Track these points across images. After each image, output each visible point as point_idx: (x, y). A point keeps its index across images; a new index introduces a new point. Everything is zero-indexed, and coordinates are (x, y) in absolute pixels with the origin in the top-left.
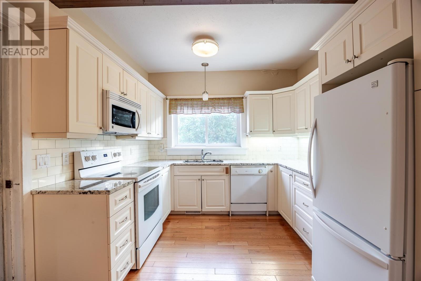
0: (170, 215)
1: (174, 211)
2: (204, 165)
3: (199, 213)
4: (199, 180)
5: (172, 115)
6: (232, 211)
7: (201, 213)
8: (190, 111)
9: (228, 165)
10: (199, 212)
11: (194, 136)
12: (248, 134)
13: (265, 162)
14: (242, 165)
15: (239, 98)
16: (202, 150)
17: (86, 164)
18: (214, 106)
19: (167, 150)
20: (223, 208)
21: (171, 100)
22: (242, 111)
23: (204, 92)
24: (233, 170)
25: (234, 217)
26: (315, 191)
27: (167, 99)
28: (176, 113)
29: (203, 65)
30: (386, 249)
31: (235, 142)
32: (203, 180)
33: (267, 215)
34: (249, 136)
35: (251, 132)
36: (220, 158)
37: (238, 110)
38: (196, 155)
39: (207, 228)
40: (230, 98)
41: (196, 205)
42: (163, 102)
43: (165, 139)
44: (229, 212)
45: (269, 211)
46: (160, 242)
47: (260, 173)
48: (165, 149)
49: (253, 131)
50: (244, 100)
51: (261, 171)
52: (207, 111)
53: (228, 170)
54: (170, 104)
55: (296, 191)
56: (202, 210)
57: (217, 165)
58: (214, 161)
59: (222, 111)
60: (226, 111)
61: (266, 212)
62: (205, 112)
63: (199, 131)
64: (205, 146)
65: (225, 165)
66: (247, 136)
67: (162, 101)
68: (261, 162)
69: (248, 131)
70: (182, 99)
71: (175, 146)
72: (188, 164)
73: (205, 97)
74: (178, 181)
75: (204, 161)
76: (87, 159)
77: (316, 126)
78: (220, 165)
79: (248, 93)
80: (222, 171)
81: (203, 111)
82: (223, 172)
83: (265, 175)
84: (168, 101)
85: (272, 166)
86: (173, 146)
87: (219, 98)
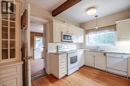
0: (84, 65)
2: (97, 52)
4: (93, 56)
5: (87, 35)
6: (107, 70)
8: (92, 33)
14: (112, 53)
15: (114, 25)
16: (97, 46)
17: (59, 48)
18: (101, 30)
19: (85, 46)
20: (103, 68)
21: (86, 30)
22: (115, 30)
23: (96, 26)
24: (107, 54)
25: (108, 73)
29: (95, 17)
31: (113, 43)
32: (95, 57)
36: (105, 49)
37: (113, 30)
38: (95, 48)
39: (94, 73)
43: (84, 43)
46: (77, 72)
47: (122, 57)
49: (120, 38)
50: (116, 25)
52: (99, 32)
53: (105, 54)
54: (86, 32)
57: (102, 52)
58: (102, 50)
59: (106, 31)
60: (107, 31)
64: (99, 45)
65: (104, 52)
67: (83, 31)
72: (91, 51)
73: (97, 28)
75: (97, 50)
76: (60, 47)
79: (117, 22)
81: (97, 32)
82: (103, 55)
84: (85, 31)
86: (87, 45)
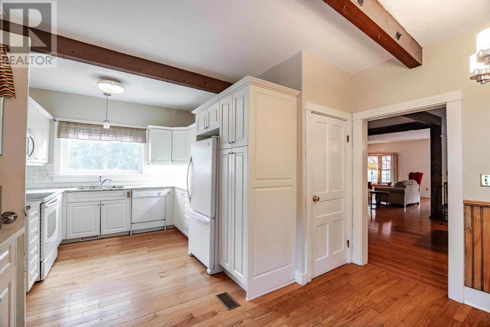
0: (60, 245)
1: (66, 240)
2: (104, 190)
3: (97, 238)
4: (98, 205)
5: (62, 139)
6: (132, 230)
7: (99, 238)
8: (86, 136)
9: (130, 190)
10: (97, 236)
11: (83, 162)
12: (149, 163)
13: (164, 186)
14: (143, 189)
15: (142, 129)
16: (101, 177)
18: (115, 134)
19: (53, 177)
20: (125, 228)
21: (60, 122)
22: (144, 141)
23: (106, 121)
24: (135, 193)
26: (190, 199)
27: (55, 120)
28: (67, 137)
29: (104, 94)
30: (209, 214)
31: (137, 169)
32: (103, 205)
33: (165, 230)
34: (151, 164)
35: (152, 160)
36: (120, 184)
37: (140, 140)
38: (92, 182)
40: (133, 128)
41: (94, 230)
42: (49, 123)
43: (50, 165)
44: (130, 231)
45: (166, 226)
47: (159, 195)
48: (51, 176)
49: (155, 160)
50: (147, 131)
51: (160, 193)
52: (107, 138)
53: (129, 194)
54: (59, 127)
55: (185, 204)
56: (100, 234)
57: (118, 190)
58: (114, 187)
59: (124, 139)
60: (128, 139)
61: (164, 227)
62: (105, 139)
63: (90, 155)
64: (103, 173)
65: (127, 190)
66: (149, 164)
68: (160, 186)
69: (150, 160)
70: (77, 123)
71: (64, 173)
72: (85, 190)
73: (107, 126)
74: (72, 208)
75: (102, 187)
77: (191, 160)
78: (122, 190)
79: (150, 127)
80: (124, 195)
81: (103, 138)
83: (164, 196)
84: (56, 124)
85: (170, 189)
86: (61, 173)
87: (121, 127)
